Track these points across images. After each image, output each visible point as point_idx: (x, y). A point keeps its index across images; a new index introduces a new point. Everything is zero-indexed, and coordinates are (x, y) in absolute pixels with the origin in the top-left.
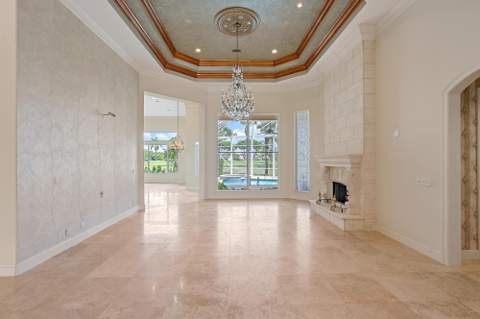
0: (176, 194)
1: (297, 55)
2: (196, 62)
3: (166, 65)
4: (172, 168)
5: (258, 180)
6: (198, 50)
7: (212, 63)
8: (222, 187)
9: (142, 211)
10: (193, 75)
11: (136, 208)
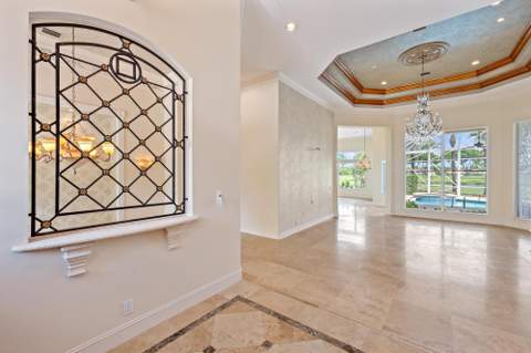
0: (364, 208)
1: (513, 57)
2: (383, 92)
3: (354, 101)
4: (359, 183)
5: (464, 201)
6: (384, 83)
7: (399, 89)
8: (411, 205)
9: (336, 218)
10: (380, 103)
11: (332, 216)
